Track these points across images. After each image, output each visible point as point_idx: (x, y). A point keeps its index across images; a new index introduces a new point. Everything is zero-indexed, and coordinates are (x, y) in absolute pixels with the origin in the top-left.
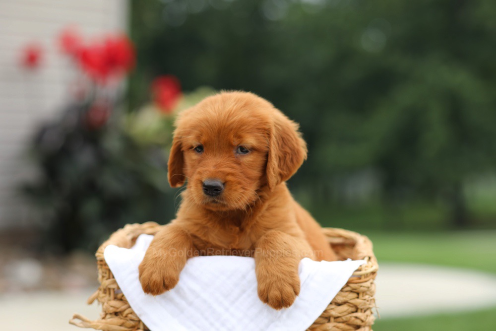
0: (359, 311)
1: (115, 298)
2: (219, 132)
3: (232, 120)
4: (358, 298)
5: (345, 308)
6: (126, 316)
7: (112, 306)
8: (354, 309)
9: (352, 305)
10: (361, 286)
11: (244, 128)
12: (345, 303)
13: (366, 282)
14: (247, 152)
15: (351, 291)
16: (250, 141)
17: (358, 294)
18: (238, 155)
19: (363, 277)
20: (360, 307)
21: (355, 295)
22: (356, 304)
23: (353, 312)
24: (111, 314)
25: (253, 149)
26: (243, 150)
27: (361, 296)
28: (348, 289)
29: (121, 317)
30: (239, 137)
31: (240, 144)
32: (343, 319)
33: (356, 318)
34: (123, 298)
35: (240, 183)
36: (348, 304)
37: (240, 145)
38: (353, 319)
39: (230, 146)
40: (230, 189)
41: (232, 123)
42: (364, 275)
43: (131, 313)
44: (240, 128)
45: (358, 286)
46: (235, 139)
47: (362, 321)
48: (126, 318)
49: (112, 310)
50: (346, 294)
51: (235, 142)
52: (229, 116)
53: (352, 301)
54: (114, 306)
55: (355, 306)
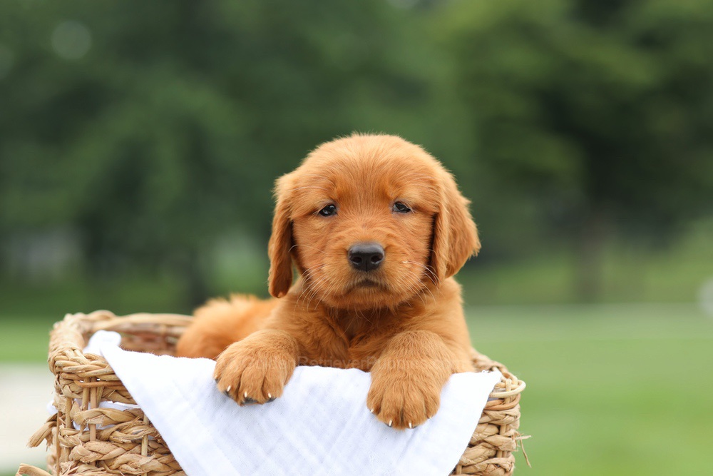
0: (500, 454)
1: (99, 437)
3: (383, 158)
4: (498, 434)
5: (479, 450)
6: (117, 469)
7: (93, 451)
8: (492, 452)
9: (489, 446)
10: (506, 415)
11: (403, 172)
12: (479, 442)
13: (512, 408)
14: (408, 210)
15: (489, 424)
16: (413, 194)
17: (499, 427)
18: (394, 214)
19: (508, 400)
20: (501, 448)
21: (495, 430)
22: (497, 444)
23: (490, 457)
24: (89, 464)
26: (401, 208)
27: (503, 430)
28: (486, 419)
29: (108, 469)
30: (397, 186)
31: (397, 197)
32: (476, 468)
33: (496, 465)
34: (112, 437)
36: (483, 444)
37: (397, 200)
38: (492, 467)
42: (510, 397)
43: (127, 463)
44: (398, 172)
45: (503, 414)
46: (391, 187)
47: (505, 471)
48: (118, 471)
49: (93, 457)
50: (483, 427)
53: (489, 439)
54: (97, 450)
55: (495, 447)
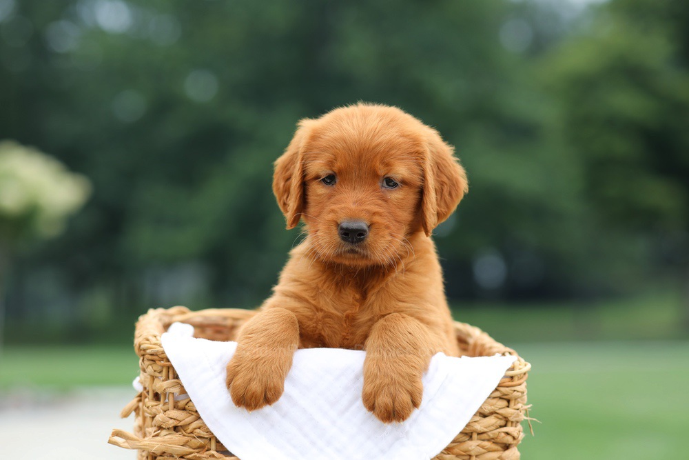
2: (360, 157)
3: (378, 140)
4: (508, 407)
8: (502, 422)
9: (500, 417)
11: (393, 152)
14: (395, 185)
16: (401, 170)
18: (383, 189)
20: (511, 419)
22: (507, 416)
23: (501, 427)
25: (405, 182)
26: (390, 182)
27: (513, 403)
30: (388, 165)
31: (386, 174)
33: (507, 434)
35: (387, 227)
36: (495, 415)
37: (386, 176)
38: (504, 436)
39: (375, 175)
40: (377, 234)
41: (378, 145)
44: (388, 152)
46: (381, 167)
51: (382, 171)
52: (374, 136)
53: (502, 412)
55: (505, 418)
